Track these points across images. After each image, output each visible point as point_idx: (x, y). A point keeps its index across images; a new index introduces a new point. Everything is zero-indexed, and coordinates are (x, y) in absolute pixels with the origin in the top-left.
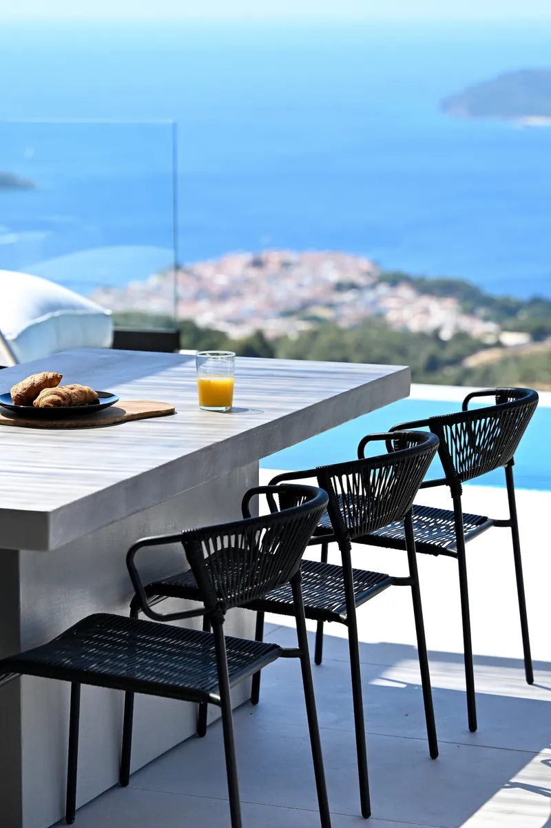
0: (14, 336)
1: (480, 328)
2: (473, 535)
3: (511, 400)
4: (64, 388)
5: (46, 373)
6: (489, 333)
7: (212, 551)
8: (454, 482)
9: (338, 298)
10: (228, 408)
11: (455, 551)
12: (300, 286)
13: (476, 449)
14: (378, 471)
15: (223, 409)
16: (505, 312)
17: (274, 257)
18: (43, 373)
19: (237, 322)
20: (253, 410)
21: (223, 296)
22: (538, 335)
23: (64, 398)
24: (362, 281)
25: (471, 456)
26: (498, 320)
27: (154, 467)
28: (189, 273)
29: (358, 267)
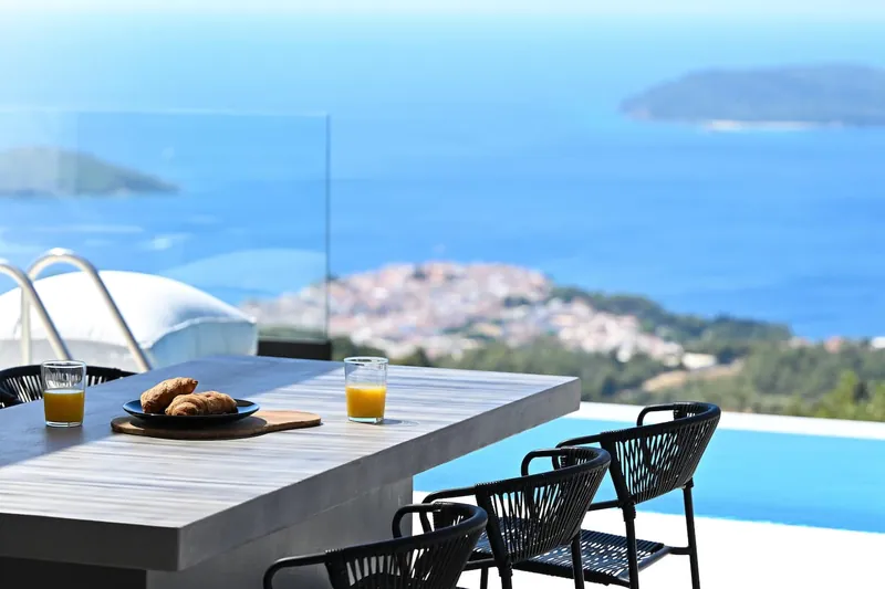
0: (150, 344)
1: (661, 349)
2: (647, 563)
3: (690, 415)
4: (199, 396)
5: (180, 379)
6: (671, 355)
7: (359, 578)
8: (627, 505)
9: (506, 314)
10: (380, 420)
11: (627, 580)
12: (465, 300)
13: (652, 469)
14: (542, 489)
15: (374, 420)
16: (688, 331)
17: (438, 270)
18: (176, 379)
19: (396, 339)
20: (407, 422)
21: (382, 311)
22: (725, 357)
23: (199, 406)
24: (533, 296)
25: (646, 475)
26: (681, 341)
27: (297, 481)
28: (344, 285)
29: (529, 281)
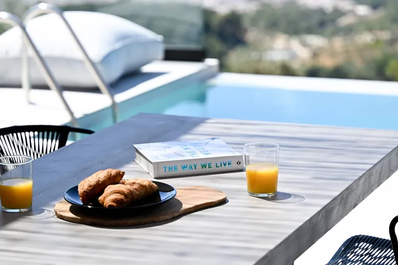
5: (110, 170)
15: (269, 195)
18: (107, 170)
23: (126, 196)
